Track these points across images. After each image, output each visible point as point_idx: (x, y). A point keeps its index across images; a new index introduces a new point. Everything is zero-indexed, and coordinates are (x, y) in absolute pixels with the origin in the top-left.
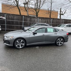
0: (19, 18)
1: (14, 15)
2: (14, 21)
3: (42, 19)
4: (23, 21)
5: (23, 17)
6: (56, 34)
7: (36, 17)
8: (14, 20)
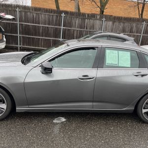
0: (51, 19)
1: (40, 9)
2: (38, 25)
3: (114, 22)
4: (62, 27)
5: (63, 15)
6: (143, 76)
7: (98, 17)
8: (39, 23)
